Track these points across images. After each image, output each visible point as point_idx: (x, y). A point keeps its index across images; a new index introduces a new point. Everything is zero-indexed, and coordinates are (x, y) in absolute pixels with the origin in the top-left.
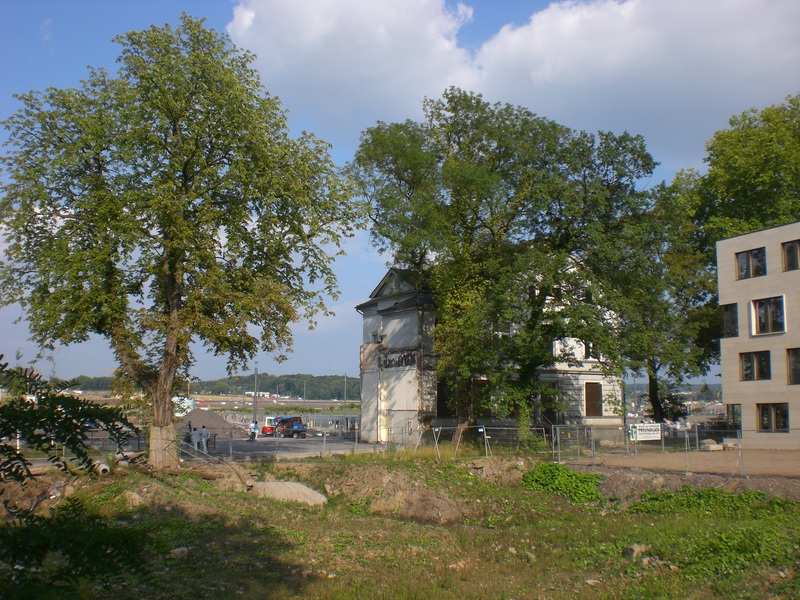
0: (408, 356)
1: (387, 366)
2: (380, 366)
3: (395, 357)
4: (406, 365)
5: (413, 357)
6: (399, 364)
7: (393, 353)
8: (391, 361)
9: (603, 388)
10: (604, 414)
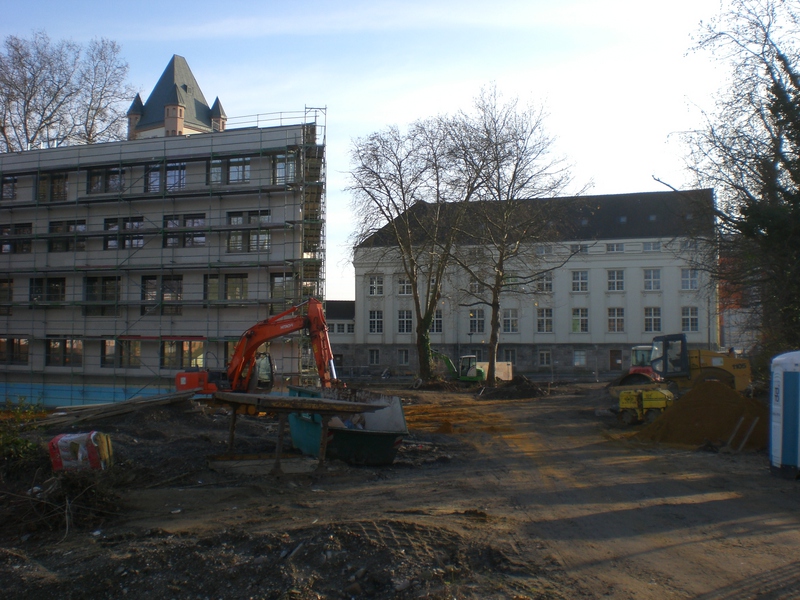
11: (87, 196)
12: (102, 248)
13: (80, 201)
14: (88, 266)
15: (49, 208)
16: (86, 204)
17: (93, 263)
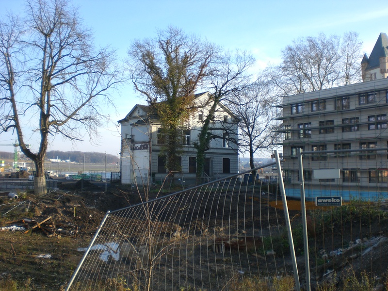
0: (145, 145)
1: (134, 150)
2: (131, 149)
3: (139, 145)
4: (144, 149)
5: (147, 146)
6: (140, 149)
7: (137, 143)
8: (136, 148)
9: (231, 160)
10: (231, 172)
11: (359, 106)
12: (367, 129)
13: (357, 109)
14: (361, 137)
15: (342, 113)
16: (359, 110)
17: (363, 136)
